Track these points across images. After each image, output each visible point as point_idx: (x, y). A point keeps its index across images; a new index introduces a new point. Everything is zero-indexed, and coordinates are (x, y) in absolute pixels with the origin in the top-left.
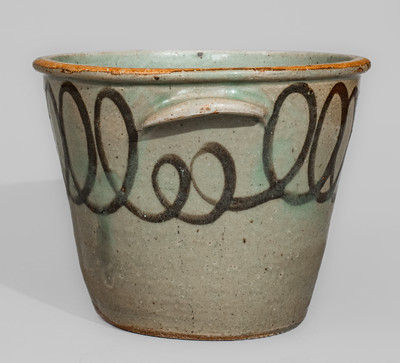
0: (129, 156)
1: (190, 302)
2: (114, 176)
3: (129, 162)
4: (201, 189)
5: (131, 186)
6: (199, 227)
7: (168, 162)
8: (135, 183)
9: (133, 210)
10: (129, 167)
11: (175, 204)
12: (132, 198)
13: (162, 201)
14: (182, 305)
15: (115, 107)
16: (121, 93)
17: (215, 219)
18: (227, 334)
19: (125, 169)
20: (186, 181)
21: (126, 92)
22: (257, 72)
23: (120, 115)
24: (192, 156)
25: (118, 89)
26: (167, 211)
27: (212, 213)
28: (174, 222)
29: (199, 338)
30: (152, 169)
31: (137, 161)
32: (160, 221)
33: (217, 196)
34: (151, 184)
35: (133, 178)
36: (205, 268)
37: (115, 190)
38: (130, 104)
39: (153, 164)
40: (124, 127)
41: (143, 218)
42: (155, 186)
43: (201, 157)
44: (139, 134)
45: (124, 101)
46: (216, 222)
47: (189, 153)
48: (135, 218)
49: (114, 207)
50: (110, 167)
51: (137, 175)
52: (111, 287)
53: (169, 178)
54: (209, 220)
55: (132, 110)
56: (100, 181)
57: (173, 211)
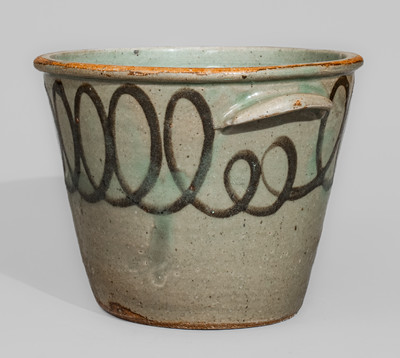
0: (203, 154)
1: (246, 292)
2: (182, 175)
3: (201, 160)
4: (268, 181)
5: (201, 184)
6: (263, 218)
7: (242, 158)
8: (206, 181)
9: (201, 207)
10: (201, 164)
11: (244, 198)
12: (202, 196)
13: (232, 196)
14: (238, 296)
15: (193, 107)
16: (201, 93)
17: (277, 210)
18: (271, 319)
19: (197, 168)
20: (256, 174)
21: (206, 92)
22: (324, 67)
23: (198, 115)
24: (264, 150)
25: (198, 89)
26: (236, 206)
27: (275, 204)
28: (242, 216)
29: (247, 326)
30: (225, 165)
31: (210, 159)
32: (228, 216)
33: (280, 187)
34: (222, 180)
35: (204, 175)
36: (263, 258)
37: (181, 189)
38: (209, 103)
39: (227, 161)
40: (201, 126)
41: (211, 214)
42: (226, 182)
43: (272, 151)
44: (216, 132)
45: (204, 101)
46: (277, 213)
47: (262, 148)
48: (202, 215)
49: (178, 206)
50: (179, 166)
51: (209, 173)
52: (160, 286)
53: (241, 173)
54: (272, 210)
55: (211, 109)
56: (163, 181)
57: (241, 205)
